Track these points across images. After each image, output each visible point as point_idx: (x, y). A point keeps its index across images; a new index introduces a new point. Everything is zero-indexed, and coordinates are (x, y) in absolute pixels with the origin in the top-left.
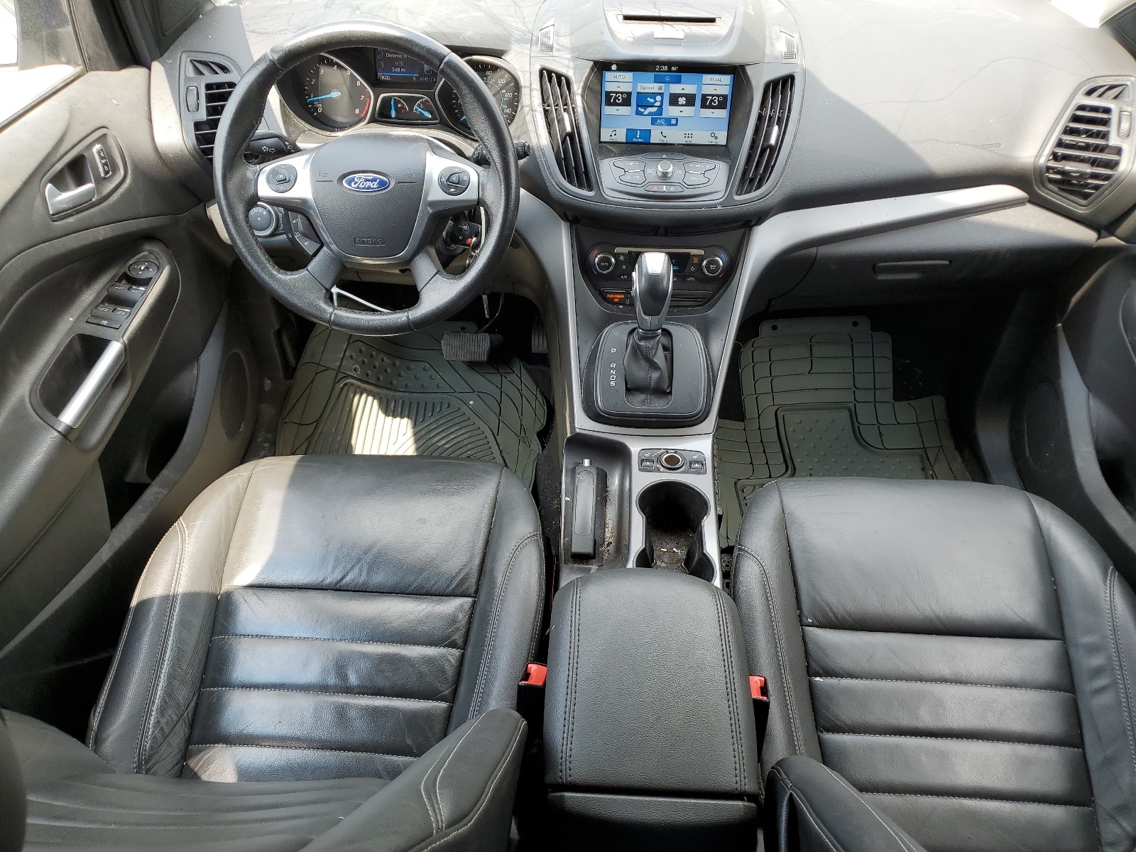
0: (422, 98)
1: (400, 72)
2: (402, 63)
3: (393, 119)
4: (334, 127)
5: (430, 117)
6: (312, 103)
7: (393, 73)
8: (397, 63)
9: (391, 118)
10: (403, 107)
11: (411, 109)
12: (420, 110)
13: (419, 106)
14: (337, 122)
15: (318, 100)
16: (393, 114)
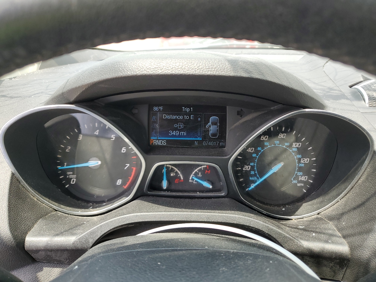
0: (201, 165)
1: (179, 136)
2: (182, 126)
3: (165, 190)
4: (88, 202)
5: (211, 187)
6: (64, 172)
7: (171, 137)
8: (176, 126)
9: (161, 189)
10: (177, 177)
11: (187, 177)
12: (196, 179)
13: (196, 175)
14: (92, 196)
15: (72, 170)
16: (165, 184)
